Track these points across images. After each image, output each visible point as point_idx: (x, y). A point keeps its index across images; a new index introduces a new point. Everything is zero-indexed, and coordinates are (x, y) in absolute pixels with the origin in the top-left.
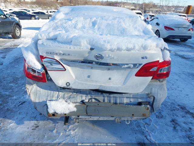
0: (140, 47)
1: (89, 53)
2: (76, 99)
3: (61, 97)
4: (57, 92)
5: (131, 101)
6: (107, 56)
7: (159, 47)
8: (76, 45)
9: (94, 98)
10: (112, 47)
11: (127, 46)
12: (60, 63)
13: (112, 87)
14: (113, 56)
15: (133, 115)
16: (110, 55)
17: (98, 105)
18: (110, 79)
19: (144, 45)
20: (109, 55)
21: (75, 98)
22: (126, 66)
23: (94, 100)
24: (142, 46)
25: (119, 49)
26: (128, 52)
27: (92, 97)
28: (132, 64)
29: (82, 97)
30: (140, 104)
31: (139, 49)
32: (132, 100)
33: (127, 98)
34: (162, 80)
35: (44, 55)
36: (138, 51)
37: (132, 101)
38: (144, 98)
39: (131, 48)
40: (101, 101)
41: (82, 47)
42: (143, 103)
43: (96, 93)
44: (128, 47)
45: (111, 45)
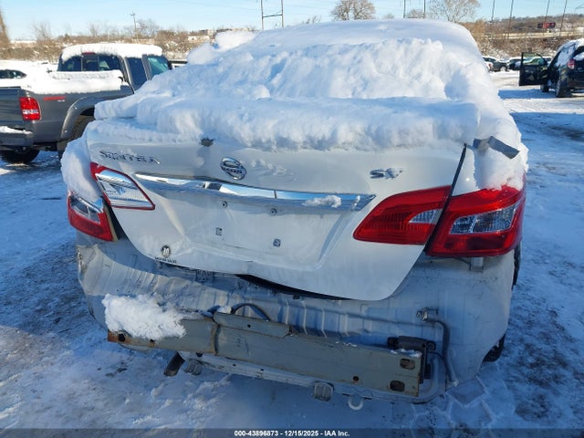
0: (360, 135)
1: (200, 153)
2: (196, 299)
3: (157, 290)
4: (153, 275)
5: (367, 331)
6: (254, 164)
7: (452, 135)
8: (166, 131)
9: (251, 305)
10: (259, 133)
11: (307, 133)
12: (137, 185)
13: (283, 269)
14: (270, 166)
15: (356, 379)
16: (263, 162)
17: (249, 326)
18: (277, 243)
19: (374, 129)
20: (258, 162)
21: (194, 297)
22: (317, 201)
23: (250, 312)
24: (368, 132)
25: (283, 142)
26: (317, 151)
27: (247, 302)
28: (336, 194)
29: (215, 295)
30: (393, 343)
31: (361, 143)
32: (370, 326)
33: (352, 315)
34: (479, 261)
35: (100, 161)
36: (357, 148)
37: (370, 329)
38: (411, 324)
39: (324, 137)
40: (273, 319)
41: (179, 136)
42: (400, 343)
43: (259, 289)
44: (312, 135)
45: (253, 129)
